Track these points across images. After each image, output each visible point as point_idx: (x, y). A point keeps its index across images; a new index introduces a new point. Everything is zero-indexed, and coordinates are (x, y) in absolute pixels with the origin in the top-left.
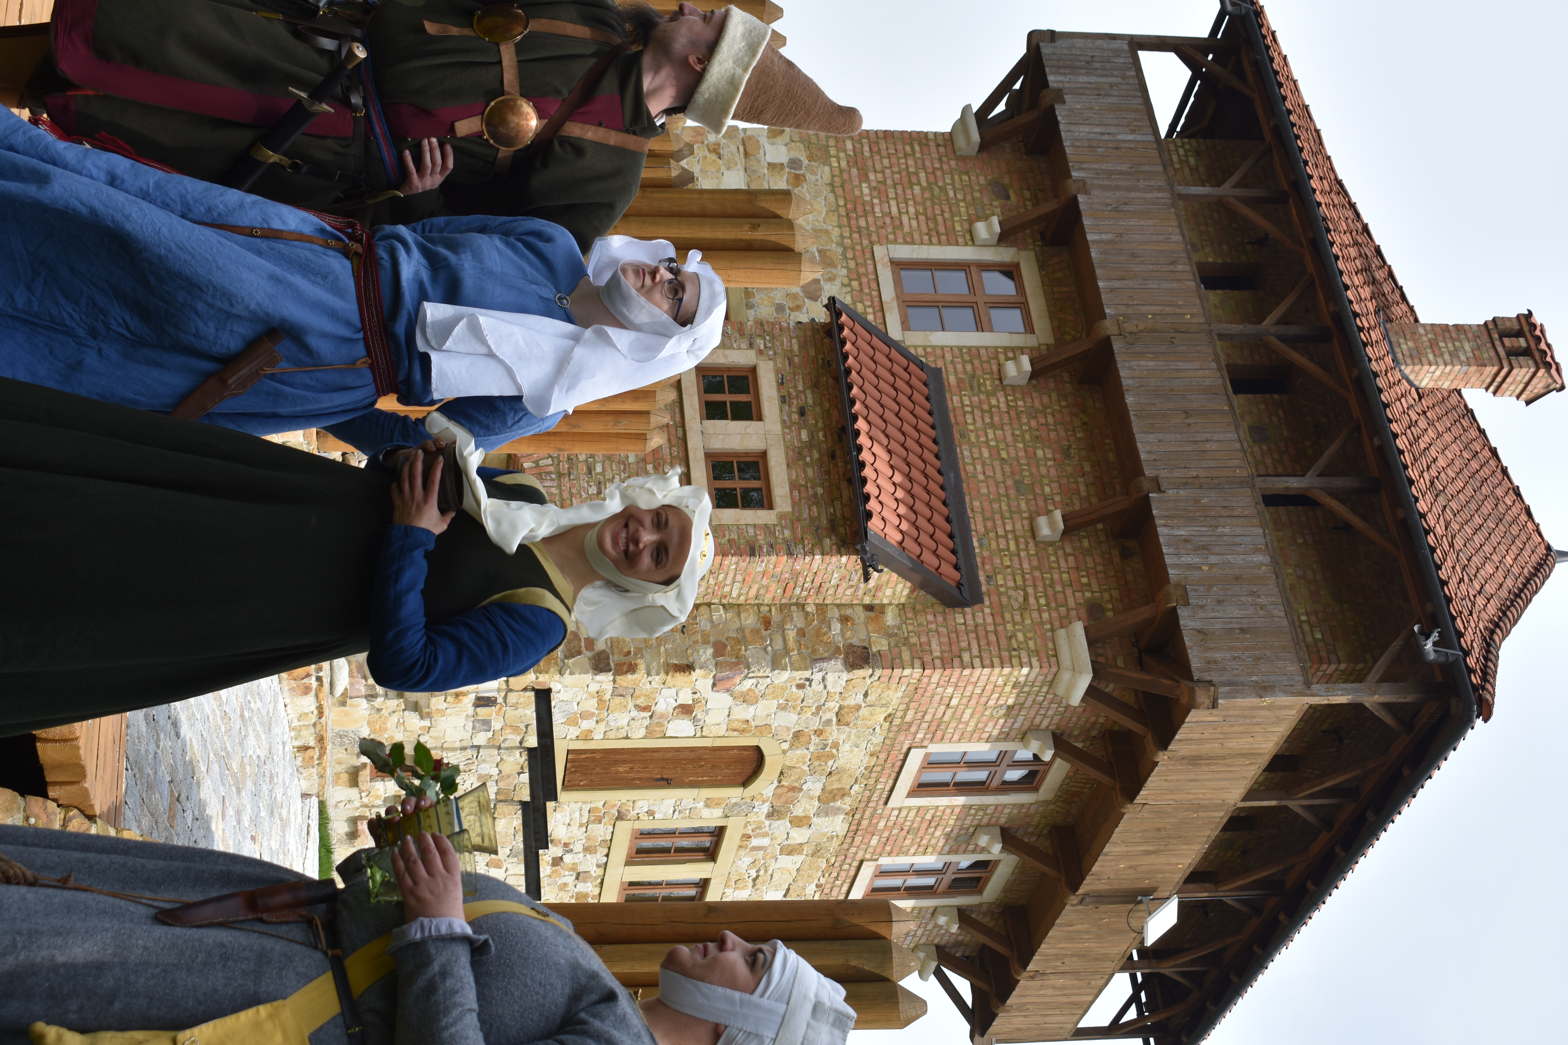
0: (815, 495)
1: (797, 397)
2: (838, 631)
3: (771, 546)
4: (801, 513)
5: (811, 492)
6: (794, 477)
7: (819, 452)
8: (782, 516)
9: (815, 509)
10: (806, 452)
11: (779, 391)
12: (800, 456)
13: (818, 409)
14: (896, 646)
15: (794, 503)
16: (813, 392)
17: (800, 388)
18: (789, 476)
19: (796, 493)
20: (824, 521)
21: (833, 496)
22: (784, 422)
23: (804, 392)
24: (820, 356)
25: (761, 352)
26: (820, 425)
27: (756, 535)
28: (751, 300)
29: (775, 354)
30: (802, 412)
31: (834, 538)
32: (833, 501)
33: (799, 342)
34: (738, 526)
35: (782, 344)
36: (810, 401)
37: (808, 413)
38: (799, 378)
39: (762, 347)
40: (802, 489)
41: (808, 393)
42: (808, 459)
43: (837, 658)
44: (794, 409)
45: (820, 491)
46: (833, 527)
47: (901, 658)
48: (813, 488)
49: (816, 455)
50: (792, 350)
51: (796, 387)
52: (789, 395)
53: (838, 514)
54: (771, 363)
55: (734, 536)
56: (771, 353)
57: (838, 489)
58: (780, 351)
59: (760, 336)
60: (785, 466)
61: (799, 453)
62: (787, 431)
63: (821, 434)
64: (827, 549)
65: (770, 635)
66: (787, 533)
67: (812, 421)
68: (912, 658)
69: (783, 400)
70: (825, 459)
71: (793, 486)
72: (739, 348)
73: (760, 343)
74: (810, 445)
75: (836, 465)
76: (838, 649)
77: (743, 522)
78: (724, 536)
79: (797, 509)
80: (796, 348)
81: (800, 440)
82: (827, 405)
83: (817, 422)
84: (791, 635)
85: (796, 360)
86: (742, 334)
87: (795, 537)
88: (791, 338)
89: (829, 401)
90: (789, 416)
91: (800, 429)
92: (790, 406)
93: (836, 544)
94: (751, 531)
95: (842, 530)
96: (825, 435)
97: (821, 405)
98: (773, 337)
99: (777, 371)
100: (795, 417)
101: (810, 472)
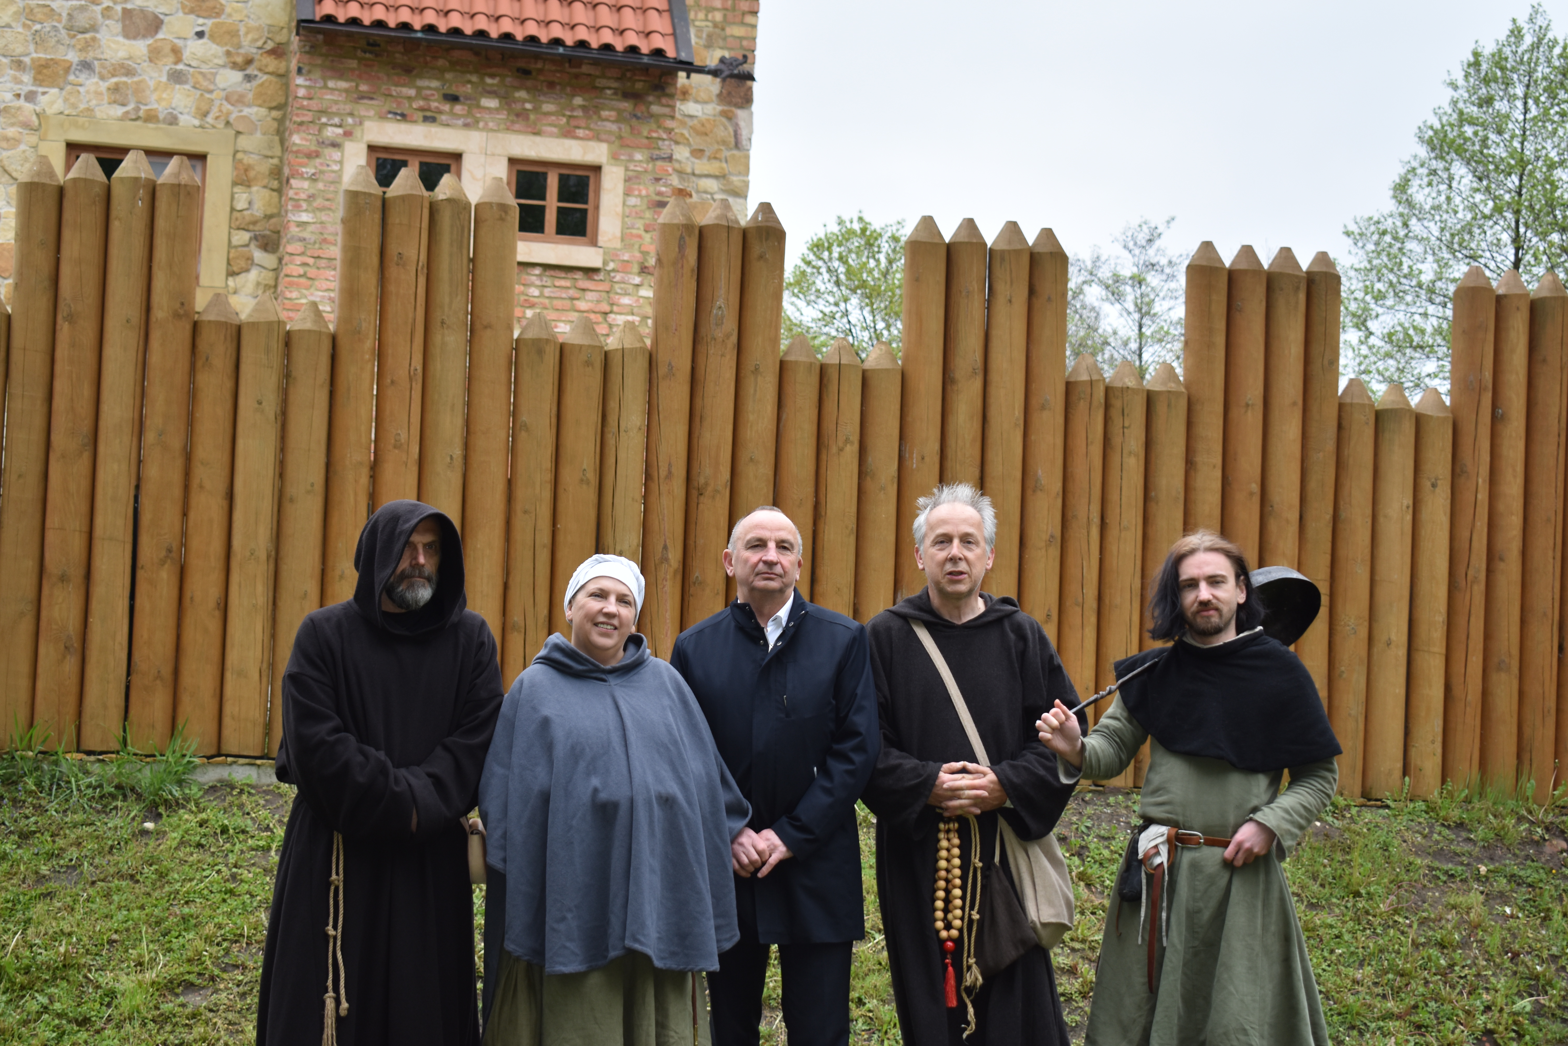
0: (584, 108)
1: (426, 98)
2: (699, 107)
3: (658, 180)
4: (610, 132)
5: (579, 113)
6: (555, 130)
7: (518, 88)
8: (614, 157)
9: (605, 114)
10: (517, 107)
11: (415, 122)
12: (522, 115)
13: (449, 76)
14: (725, 39)
15: (598, 138)
16: (420, 76)
17: (412, 92)
18: (551, 135)
19: (580, 133)
20: (626, 105)
21: (590, 88)
22: (466, 126)
23: (419, 89)
24: (359, 53)
25: (348, 134)
26: (474, 78)
27: (640, 196)
28: (161, 117)
29: (351, 114)
30: (453, 99)
31: (651, 98)
32: (595, 88)
33: (332, 78)
34: (625, 216)
35: (336, 102)
36: (435, 84)
37: (453, 90)
38: (394, 90)
39: (340, 131)
40: (574, 123)
41: (420, 83)
42: (528, 106)
43: (736, 116)
44: (446, 107)
45: (578, 101)
46: (634, 96)
47: (741, 38)
48: (573, 110)
49: (522, 94)
50: (346, 91)
51: (409, 98)
52: (422, 109)
53: (615, 85)
54: (367, 124)
55: (640, 224)
56: (350, 120)
57: (577, 76)
58: (348, 108)
59: (320, 131)
60: (537, 139)
61: (518, 115)
62: (481, 125)
63: (489, 81)
64: (666, 110)
65: (698, 192)
66: (638, 156)
67: (469, 88)
68: (743, 24)
69: (430, 119)
70: (529, 83)
71: (568, 133)
72: (341, 163)
73: (331, 132)
74: (506, 99)
75: (540, 71)
76: (723, 114)
77: (619, 209)
78: (640, 237)
79: (603, 137)
80: (343, 84)
81: (497, 110)
82: (441, 62)
83: (469, 82)
84: (701, 166)
85: (364, 88)
86: (317, 155)
87: (648, 148)
88: (325, 87)
89: (435, 58)
90: (458, 117)
91: (478, 106)
92: (440, 112)
93: (659, 97)
94: (632, 201)
95: (639, 86)
96: (492, 76)
97: (442, 71)
98: (323, 112)
99: (382, 117)
100: (458, 108)
101: (548, 107)
